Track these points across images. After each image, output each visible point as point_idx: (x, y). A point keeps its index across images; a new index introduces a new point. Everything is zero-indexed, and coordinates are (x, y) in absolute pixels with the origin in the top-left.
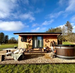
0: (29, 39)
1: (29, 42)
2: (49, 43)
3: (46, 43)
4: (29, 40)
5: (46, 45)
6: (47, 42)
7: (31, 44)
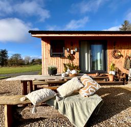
0: (70, 50)
1: (71, 58)
2: (123, 60)
3: (114, 60)
4: (69, 52)
5: (114, 65)
6: (116, 58)
7: (76, 62)
